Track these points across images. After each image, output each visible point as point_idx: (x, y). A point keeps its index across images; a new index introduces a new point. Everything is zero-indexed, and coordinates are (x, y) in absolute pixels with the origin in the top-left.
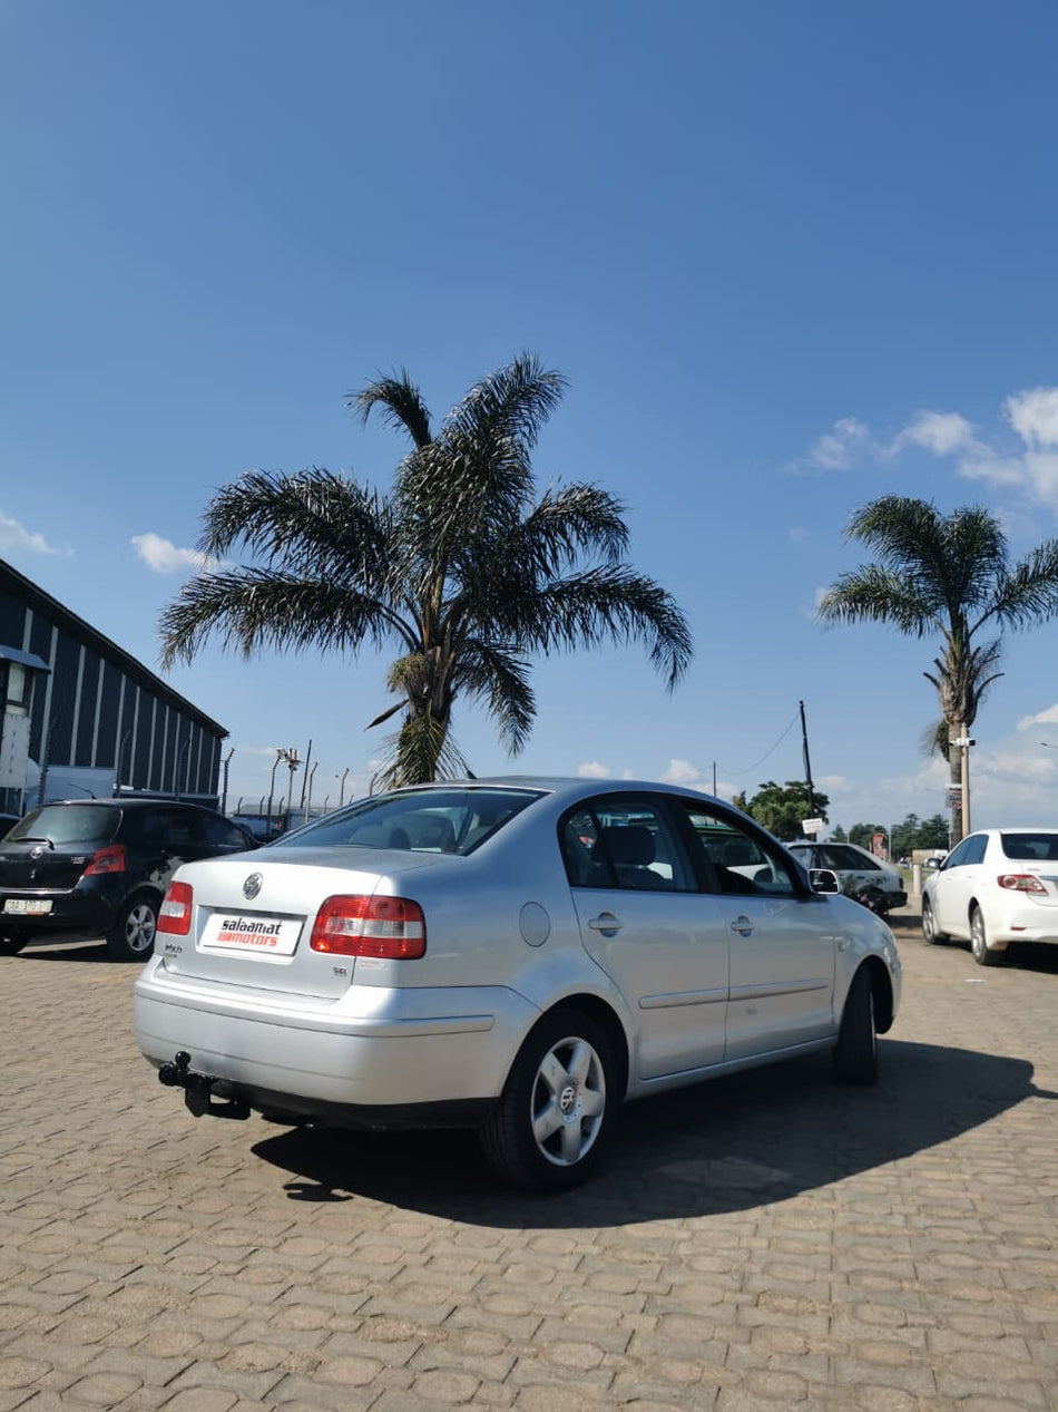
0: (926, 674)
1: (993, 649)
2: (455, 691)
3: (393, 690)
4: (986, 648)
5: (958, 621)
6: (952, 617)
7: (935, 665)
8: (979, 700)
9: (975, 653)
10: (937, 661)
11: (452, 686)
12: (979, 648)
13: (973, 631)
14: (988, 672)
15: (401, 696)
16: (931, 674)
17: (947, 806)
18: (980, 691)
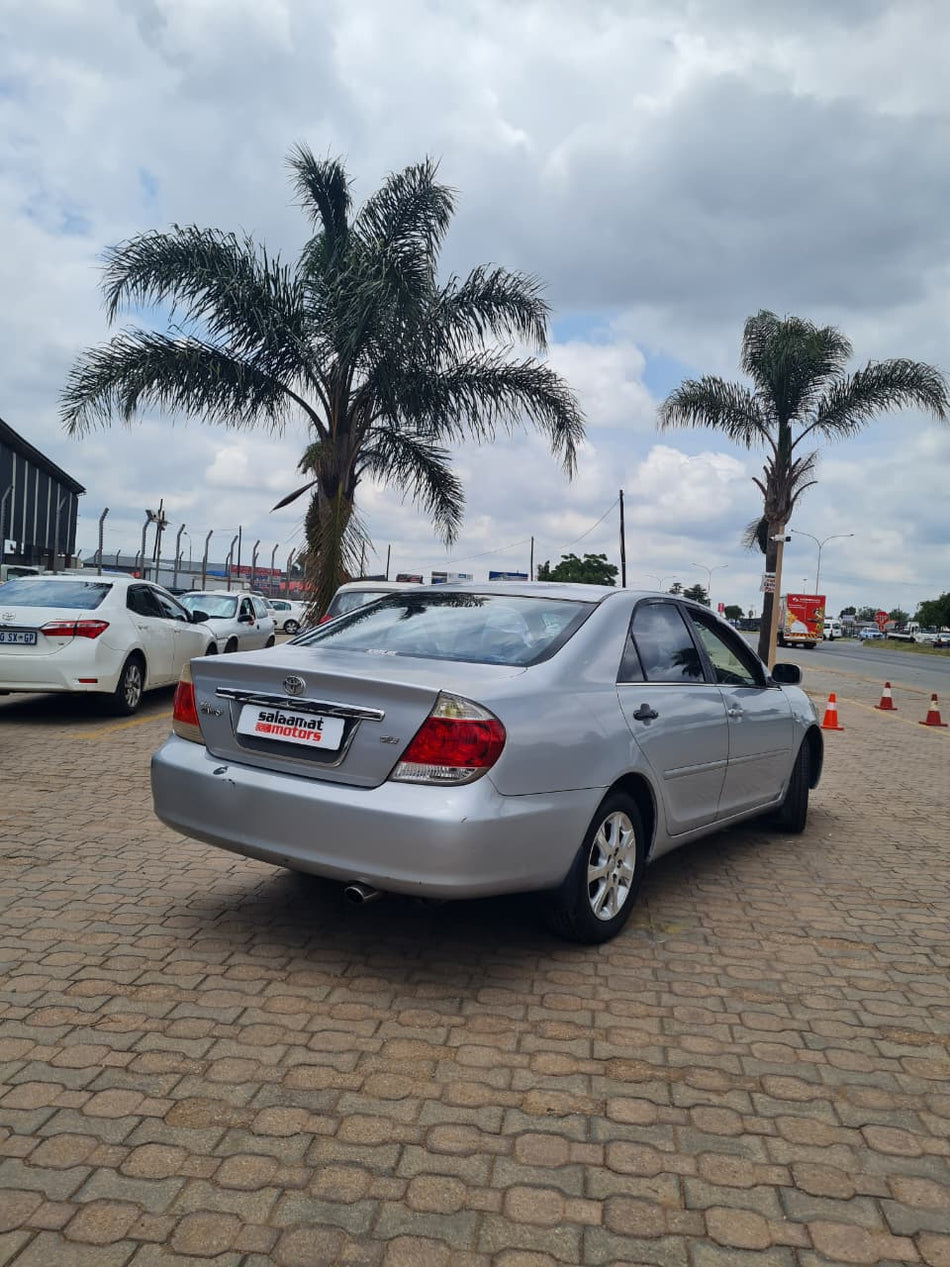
0: (754, 479)
1: (809, 460)
2: (358, 474)
3: (305, 471)
4: (804, 459)
5: (785, 433)
6: (781, 428)
7: (764, 471)
8: (795, 503)
9: (797, 463)
10: (765, 468)
11: (356, 472)
12: (800, 459)
13: (795, 443)
14: (803, 479)
15: (311, 476)
16: (757, 478)
17: (761, 589)
18: (798, 493)
